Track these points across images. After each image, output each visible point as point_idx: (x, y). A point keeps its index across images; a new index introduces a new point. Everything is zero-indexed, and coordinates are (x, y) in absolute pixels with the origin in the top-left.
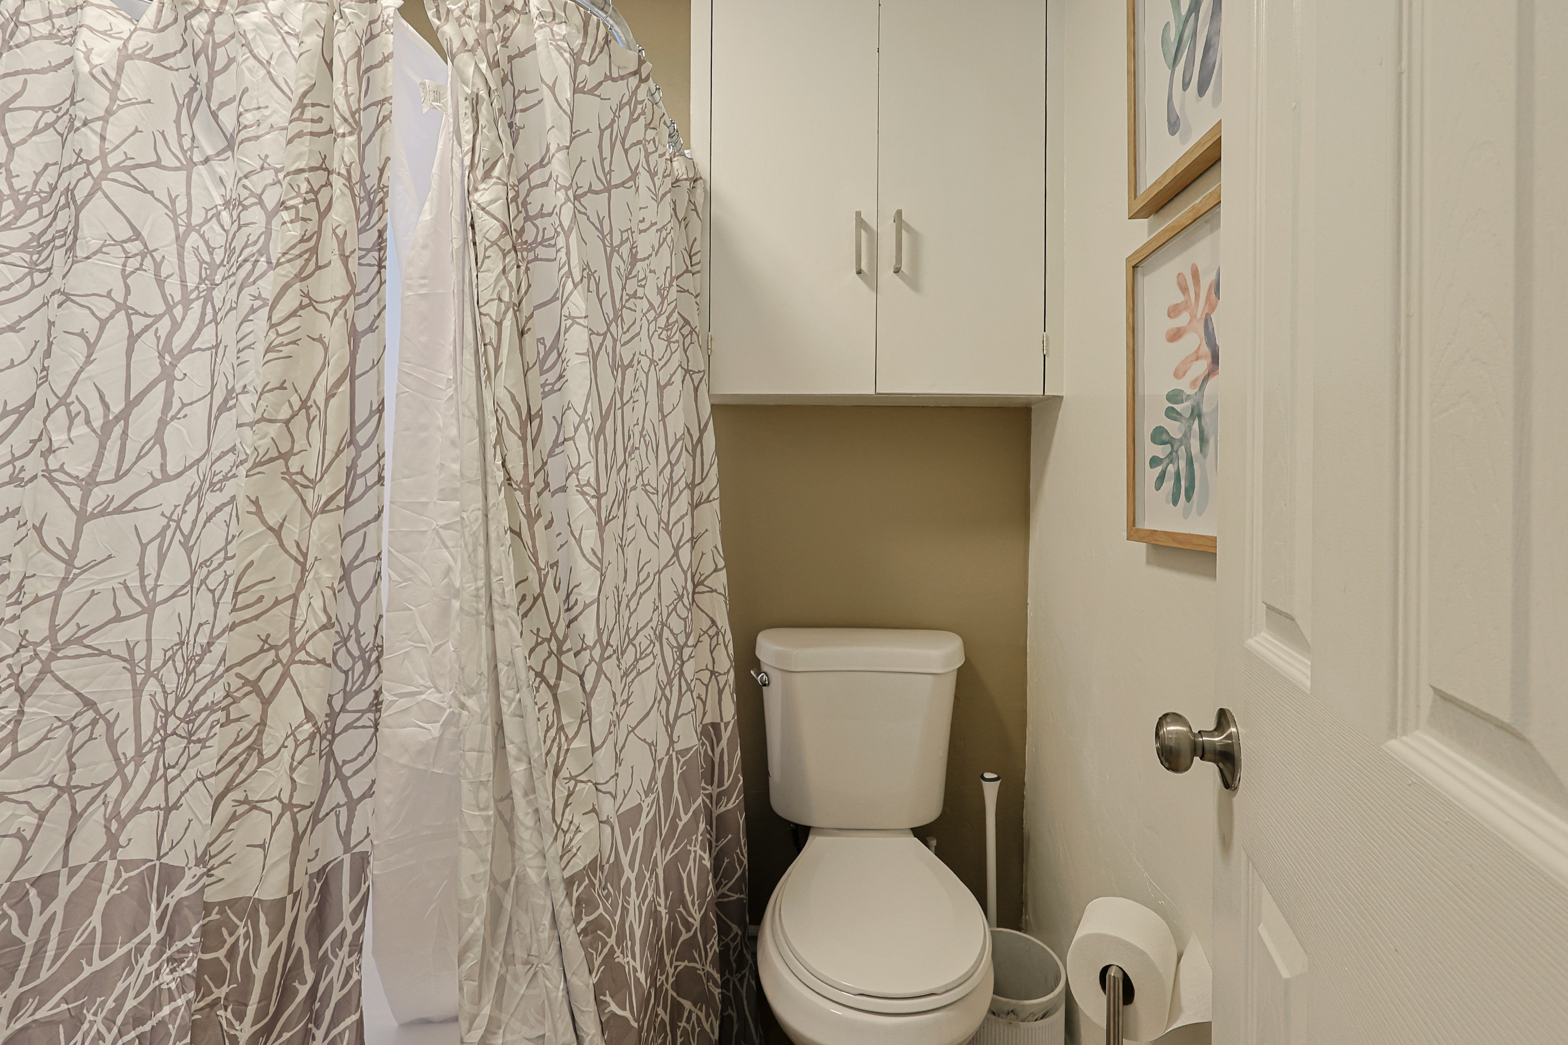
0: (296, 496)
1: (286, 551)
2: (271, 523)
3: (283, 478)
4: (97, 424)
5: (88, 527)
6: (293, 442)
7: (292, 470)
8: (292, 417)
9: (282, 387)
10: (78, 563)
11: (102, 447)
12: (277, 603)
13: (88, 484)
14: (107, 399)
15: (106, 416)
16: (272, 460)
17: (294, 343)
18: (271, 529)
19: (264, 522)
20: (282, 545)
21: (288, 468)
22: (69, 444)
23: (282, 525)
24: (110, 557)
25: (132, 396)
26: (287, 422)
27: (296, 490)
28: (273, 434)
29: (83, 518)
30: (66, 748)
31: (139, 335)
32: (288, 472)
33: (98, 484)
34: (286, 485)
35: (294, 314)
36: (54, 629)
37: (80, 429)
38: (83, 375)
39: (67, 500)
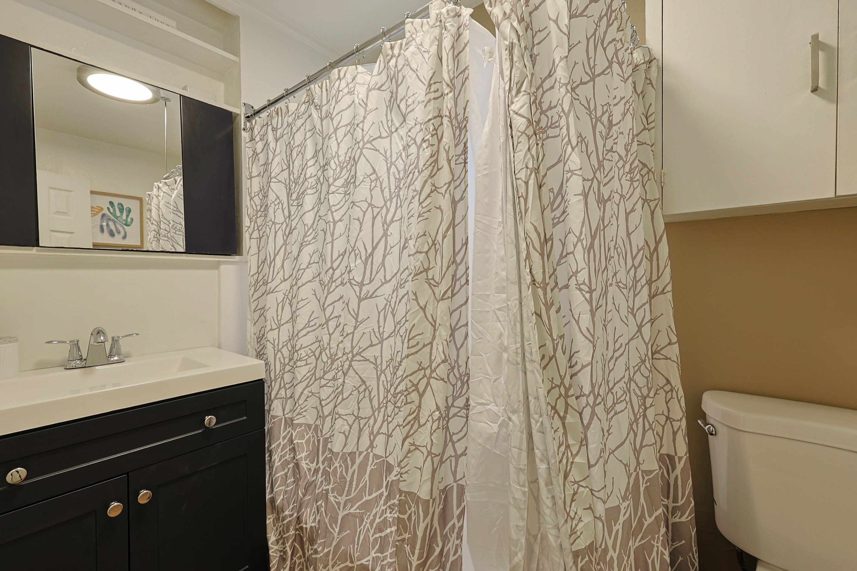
0: (431, 291)
1: (428, 319)
2: (421, 305)
3: (426, 282)
4: (363, 258)
5: (362, 304)
6: (429, 263)
7: (430, 277)
8: (429, 250)
9: (424, 235)
10: (359, 320)
11: (365, 268)
12: (424, 346)
13: (361, 285)
14: (366, 247)
15: (366, 255)
16: (421, 272)
17: (429, 211)
18: (421, 307)
19: (419, 304)
20: (426, 316)
21: (427, 276)
22: (355, 268)
23: (426, 306)
24: (368, 317)
25: (374, 245)
26: (427, 253)
27: (431, 288)
28: (421, 259)
29: (360, 300)
30: (357, 400)
31: (376, 217)
32: (427, 279)
33: (364, 285)
34: (427, 285)
35: (429, 196)
36: (353, 348)
37: (359, 261)
38: (359, 237)
39: (355, 292)
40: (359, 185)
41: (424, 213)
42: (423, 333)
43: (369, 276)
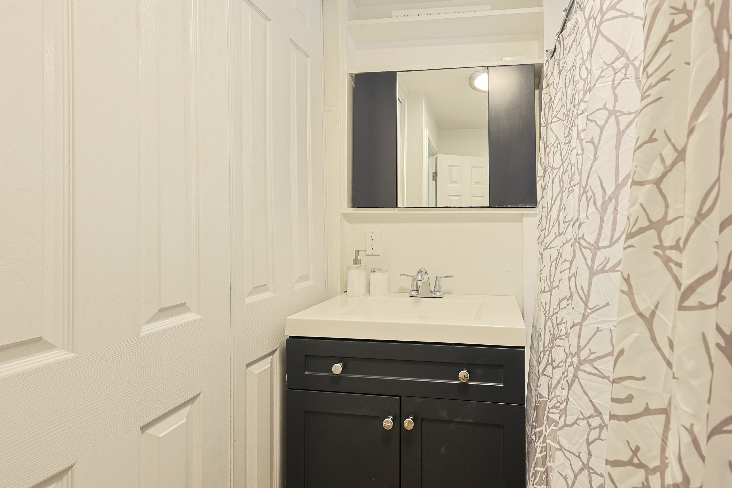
0: (669, 277)
1: (659, 349)
2: (642, 308)
3: (656, 253)
4: (599, 204)
5: (595, 279)
6: (667, 206)
7: (667, 243)
8: (664, 175)
9: (652, 140)
10: (590, 305)
11: (602, 221)
12: (647, 411)
13: (595, 247)
14: (604, 185)
15: (604, 197)
16: (642, 231)
17: (664, 79)
18: (641, 315)
19: (635, 306)
20: (654, 339)
21: (661, 241)
22: (586, 220)
23: (653, 313)
24: (608, 304)
25: (620, 180)
26: (658, 182)
27: (670, 270)
28: (641, 200)
29: (593, 273)
31: (624, 131)
32: (661, 246)
33: (599, 249)
34: (658, 263)
35: (663, 42)
36: (580, 349)
37: (592, 209)
38: (593, 170)
39: (585, 258)
40: (594, 85)
41: (650, 87)
42: (644, 378)
43: (609, 234)
